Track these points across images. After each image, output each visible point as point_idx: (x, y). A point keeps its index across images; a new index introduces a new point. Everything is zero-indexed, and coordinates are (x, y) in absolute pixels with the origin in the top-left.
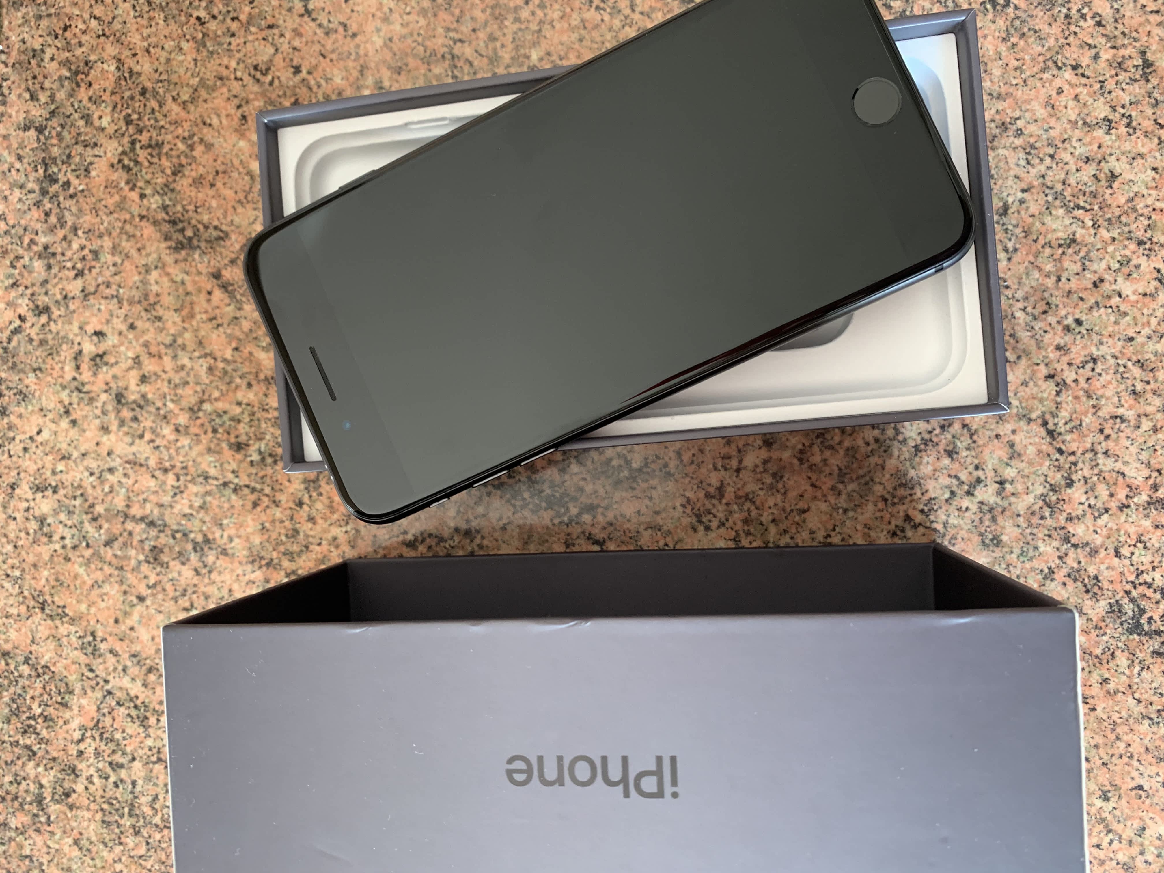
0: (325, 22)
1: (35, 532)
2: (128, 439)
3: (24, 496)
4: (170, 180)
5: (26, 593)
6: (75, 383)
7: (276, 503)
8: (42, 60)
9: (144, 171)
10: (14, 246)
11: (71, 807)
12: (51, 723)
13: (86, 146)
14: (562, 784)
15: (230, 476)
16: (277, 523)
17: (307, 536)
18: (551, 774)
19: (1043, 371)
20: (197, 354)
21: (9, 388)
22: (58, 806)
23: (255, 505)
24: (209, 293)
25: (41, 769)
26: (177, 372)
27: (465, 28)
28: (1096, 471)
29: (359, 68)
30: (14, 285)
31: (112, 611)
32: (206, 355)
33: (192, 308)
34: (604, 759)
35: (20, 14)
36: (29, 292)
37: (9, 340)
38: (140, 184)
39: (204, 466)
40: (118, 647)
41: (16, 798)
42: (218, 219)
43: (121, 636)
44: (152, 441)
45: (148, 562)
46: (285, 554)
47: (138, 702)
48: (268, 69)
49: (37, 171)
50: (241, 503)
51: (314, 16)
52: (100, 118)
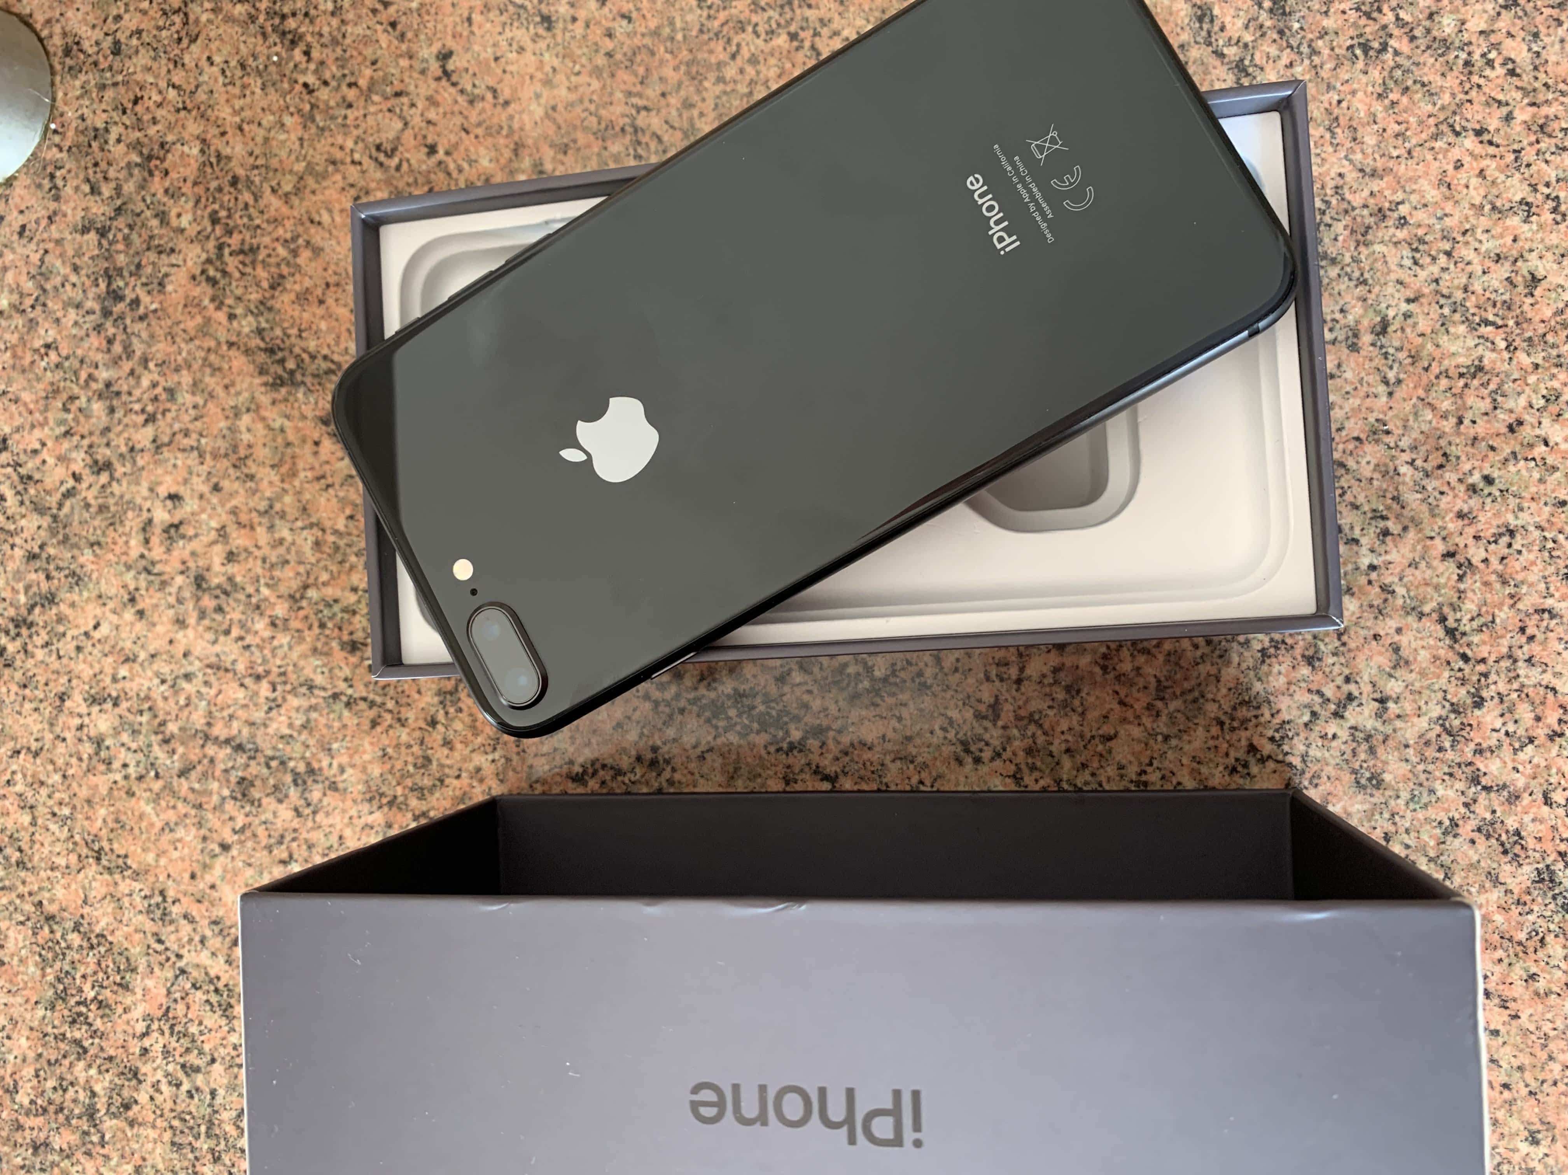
0: (469, 88)
1: (90, 758)
2: (210, 636)
3: (77, 710)
4: (267, 295)
5: (77, 838)
6: (143, 562)
7: (402, 722)
8: (106, 142)
9: (234, 284)
10: (68, 383)
11: (132, 1123)
12: (107, 1011)
13: (160, 253)
14: (765, 1123)
15: (342, 686)
16: (403, 749)
17: (441, 766)
18: (750, 1109)
19: (1440, 547)
20: (299, 524)
21: (59, 569)
22: (115, 1121)
23: (374, 724)
24: (317, 444)
25: (93, 1072)
26: (274, 547)
27: (652, 92)
28: (1516, 686)
29: (512, 146)
30: (68, 433)
31: (187, 863)
32: (311, 526)
33: (294, 464)
34: (822, 1092)
35: (78, 83)
36: (86, 442)
37: (60, 506)
38: (229, 301)
39: (308, 672)
40: (195, 911)
41: (62, 1109)
42: (329, 346)
43: (199, 896)
44: (241, 638)
45: (235, 798)
46: (412, 790)
47: (220, 985)
48: (394, 150)
49: (97, 285)
50: (356, 721)
51: (454, 78)
52: (179, 215)
